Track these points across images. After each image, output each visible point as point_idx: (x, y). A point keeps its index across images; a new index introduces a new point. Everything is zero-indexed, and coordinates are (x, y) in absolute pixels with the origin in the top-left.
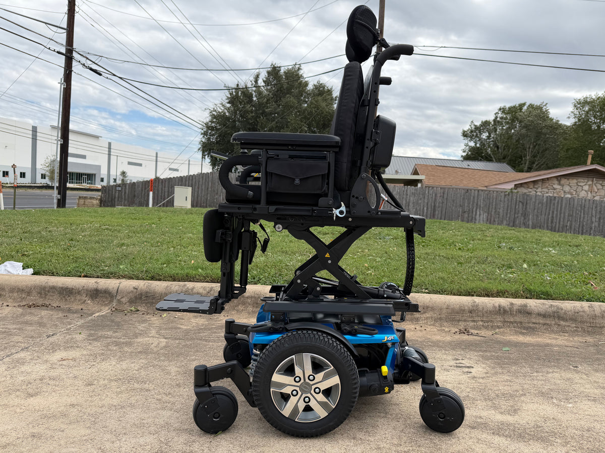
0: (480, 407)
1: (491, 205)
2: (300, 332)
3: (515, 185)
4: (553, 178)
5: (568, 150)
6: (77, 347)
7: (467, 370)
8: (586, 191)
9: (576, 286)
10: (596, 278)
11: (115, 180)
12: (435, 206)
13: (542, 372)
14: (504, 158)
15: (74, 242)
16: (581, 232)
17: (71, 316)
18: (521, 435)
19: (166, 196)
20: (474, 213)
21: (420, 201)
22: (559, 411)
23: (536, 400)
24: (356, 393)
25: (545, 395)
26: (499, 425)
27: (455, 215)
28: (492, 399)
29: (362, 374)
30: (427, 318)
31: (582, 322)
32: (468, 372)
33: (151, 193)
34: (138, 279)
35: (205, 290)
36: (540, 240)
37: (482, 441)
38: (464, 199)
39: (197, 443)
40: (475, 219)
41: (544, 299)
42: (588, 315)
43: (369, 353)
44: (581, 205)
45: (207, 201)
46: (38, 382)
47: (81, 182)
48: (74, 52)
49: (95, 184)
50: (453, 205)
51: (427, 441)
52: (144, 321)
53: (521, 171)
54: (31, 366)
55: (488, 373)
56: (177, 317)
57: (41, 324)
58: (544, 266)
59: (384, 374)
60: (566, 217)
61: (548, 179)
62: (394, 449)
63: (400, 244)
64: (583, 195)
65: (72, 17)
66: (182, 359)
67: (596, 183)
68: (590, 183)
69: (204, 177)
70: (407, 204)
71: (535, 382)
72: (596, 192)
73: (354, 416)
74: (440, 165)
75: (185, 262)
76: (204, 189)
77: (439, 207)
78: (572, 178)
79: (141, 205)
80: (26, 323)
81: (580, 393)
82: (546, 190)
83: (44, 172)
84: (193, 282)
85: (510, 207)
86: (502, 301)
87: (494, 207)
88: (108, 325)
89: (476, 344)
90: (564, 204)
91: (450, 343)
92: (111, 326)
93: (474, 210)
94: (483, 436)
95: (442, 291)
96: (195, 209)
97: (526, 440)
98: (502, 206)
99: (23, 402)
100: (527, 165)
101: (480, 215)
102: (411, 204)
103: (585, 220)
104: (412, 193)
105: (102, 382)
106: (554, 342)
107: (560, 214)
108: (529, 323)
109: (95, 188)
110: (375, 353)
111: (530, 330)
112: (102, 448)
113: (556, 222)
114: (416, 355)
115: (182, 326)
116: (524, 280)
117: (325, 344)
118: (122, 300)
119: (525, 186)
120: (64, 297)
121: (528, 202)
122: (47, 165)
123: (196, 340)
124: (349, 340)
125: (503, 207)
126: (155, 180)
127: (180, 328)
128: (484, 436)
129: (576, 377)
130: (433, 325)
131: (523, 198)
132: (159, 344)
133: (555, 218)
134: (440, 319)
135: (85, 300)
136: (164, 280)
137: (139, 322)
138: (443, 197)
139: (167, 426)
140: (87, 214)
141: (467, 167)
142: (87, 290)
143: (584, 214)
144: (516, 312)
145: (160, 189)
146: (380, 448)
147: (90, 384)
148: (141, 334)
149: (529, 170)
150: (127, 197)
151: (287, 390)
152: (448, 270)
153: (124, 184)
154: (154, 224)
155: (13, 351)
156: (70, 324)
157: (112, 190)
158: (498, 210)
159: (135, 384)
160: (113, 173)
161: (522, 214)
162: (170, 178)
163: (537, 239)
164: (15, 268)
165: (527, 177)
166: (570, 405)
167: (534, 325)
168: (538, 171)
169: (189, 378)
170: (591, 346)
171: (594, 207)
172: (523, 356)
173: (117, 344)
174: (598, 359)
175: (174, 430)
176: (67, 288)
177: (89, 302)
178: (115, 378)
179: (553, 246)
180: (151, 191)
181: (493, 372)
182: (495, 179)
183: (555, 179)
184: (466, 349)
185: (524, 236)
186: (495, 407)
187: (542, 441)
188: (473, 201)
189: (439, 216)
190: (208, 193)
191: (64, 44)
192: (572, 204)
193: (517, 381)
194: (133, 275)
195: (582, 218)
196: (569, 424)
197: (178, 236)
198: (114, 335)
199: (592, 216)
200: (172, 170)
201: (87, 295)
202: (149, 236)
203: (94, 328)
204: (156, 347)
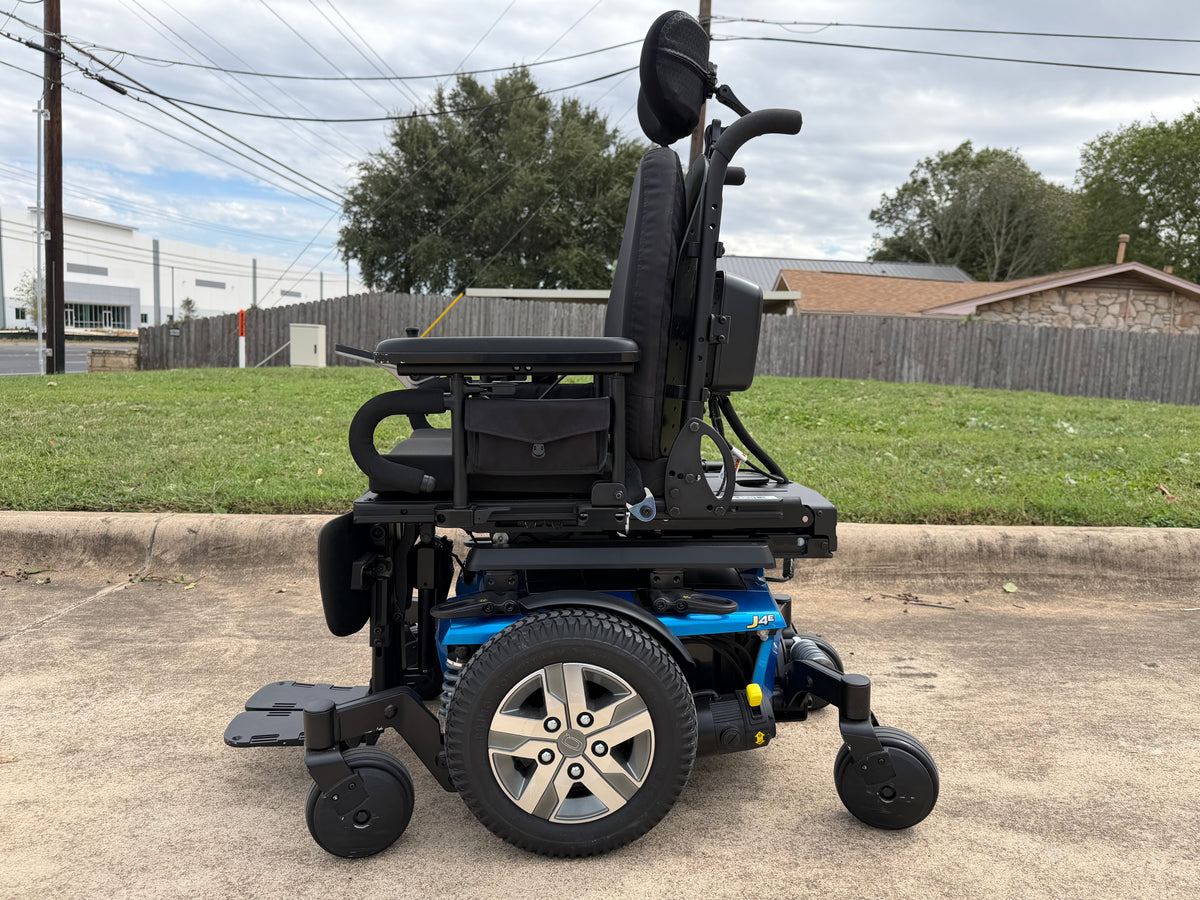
0: (963, 766)
1: (931, 348)
2: (554, 614)
3: (978, 307)
4: (1050, 292)
6: (53, 665)
7: (923, 681)
8: (1114, 316)
9: (1131, 496)
10: (1168, 480)
11: (171, 317)
12: (820, 352)
13: (1085, 680)
14: (952, 255)
15: (64, 439)
16: (1106, 392)
17: (47, 595)
18: (1063, 825)
19: (274, 345)
20: (898, 365)
21: (791, 345)
22: (1137, 765)
23: (1081, 742)
24: (690, 750)
25: (1101, 731)
26: (1012, 804)
27: (860, 371)
28: (986, 746)
29: (702, 703)
30: (827, 573)
31: (1152, 570)
32: (926, 686)
33: (242, 341)
34: (199, 512)
36: (1039, 410)
37: (979, 844)
38: (877, 337)
39: (318, 885)
40: (901, 377)
41: (1070, 524)
42: (1164, 555)
43: (717, 655)
44: (1107, 343)
47: (101, 325)
48: (63, 43)
49: (127, 327)
50: (856, 350)
51: (855, 853)
52: (209, 602)
53: (986, 279)
55: (969, 687)
56: (284, 590)
58: (1059, 459)
59: (753, 703)
60: (1078, 368)
61: (1041, 293)
62: (782, 874)
63: (760, 425)
64: (1110, 325)
67: (1135, 299)
68: (1123, 299)
69: (351, 304)
70: (767, 351)
71: (1074, 703)
72: (1134, 318)
73: (685, 800)
75: (303, 472)
76: (351, 330)
77: (829, 355)
78: (1089, 290)
79: (222, 363)
81: (1173, 723)
82: (1037, 316)
83: (20, 305)
84: (320, 513)
85: (968, 351)
86: (985, 531)
87: (937, 350)
88: (129, 614)
89: (935, 624)
90: (1073, 342)
91: (879, 624)
92: (135, 615)
93: (898, 358)
94: (980, 833)
95: (856, 516)
96: (332, 370)
97: (1076, 838)
98: (952, 348)
100: (996, 268)
101: (910, 368)
102: (773, 350)
103: (1114, 373)
104: (776, 327)
105: (100, 745)
106: (1097, 614)
107: (1067, 361)
108: (1041, 575)
110: (731, 655)
111: (1044, 589)
113: (1058, 379)
114: (822, 656)
115: (294, 610)
116: (1024, 488)
117: (616, 639)
118: (163, 557)
119: (996, 308)
120: (35, 555)
121: (1004, 339)
122: (26, 290)
124: (670, 627)
125: (956, 351)
126: (250, 314)
127: (290, 615)
128: (982, 832)
129: (1157, 687)
130: (841, 587)
131: (995, 333)
132: (241, 651)
133: (1055, 371)
134: (856, 574)
135: (82, 561)
136: (256, 513)
137: (200, 603)
138: (837, 335)
139: (246, 844)
140: (102, 382)
141: (880, 274)
142: (84, 538)
143: (1112, 361)
144: (1015, 554)
145: (261, 332)
146: (749, 876)
147: (72, 751)
148: (201, 631)
149: (1000, 278)
150: (192, 349)
151: (528, 751)
152: (863, 473)
153: (187, 321)
154: (244, 399)
156: (42, 613)
157: (162, 335)
158: (945, 357)
159: (179, 745)
160: (166, 303)
161: (992, 364)
162: (281, 307)
163: (1032, 409)
165: (999, 290)
166: (1158, 751)
167: (1053, 581)
168: (1020, 278)
170: (1177, 619)
171: (1131, 347)
172: (1039, 645)
173: (145, 654)
174: (1195, 648)
175: (263, 855)
176: (40, 536)
177: (91, 563)
178: (133, 733)
179: (1068, 421)
180: (242, 334)
181: (979, 683)
182: (938, 296)
183: (1055, 294)
184: (915, 635)
185: (1008, 403)
186: (997, 762)
187: (1112, 838)
188: (897, 341)
189: (830, 372)
190: (359, 339)
191: (42, 25)
192: (1089, 342)
193: (1034, 701)
194: (188, 502)
195: (1108, 370)
196: (1163, 794)
197: (292, 421)
198: (141, 634)
199: (1127, 364)
200: (285, 293)
201: (85, 548)
202: (230, 422)
203: (97, 621)
204: (234, 657)
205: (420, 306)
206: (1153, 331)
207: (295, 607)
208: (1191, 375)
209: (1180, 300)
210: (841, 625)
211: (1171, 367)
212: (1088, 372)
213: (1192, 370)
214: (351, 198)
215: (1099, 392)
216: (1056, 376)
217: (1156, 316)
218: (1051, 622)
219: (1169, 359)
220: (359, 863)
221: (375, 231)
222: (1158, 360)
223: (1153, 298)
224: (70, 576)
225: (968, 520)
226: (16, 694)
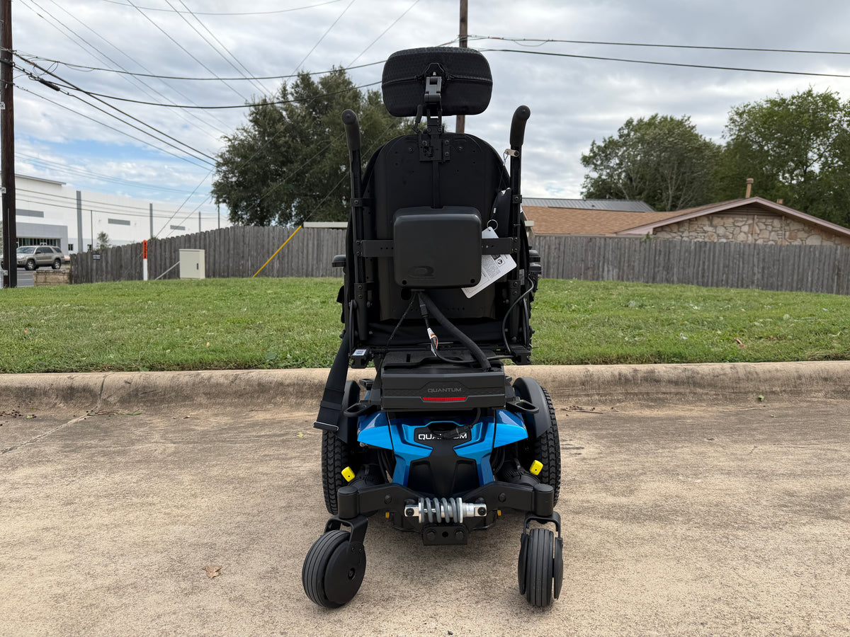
1: (622, 258)
3: (655, 229)
4: (702, 218)
5: (722, 179)
6: (48, 461)
7: (575, 451)
8: (745, 233)
9: (717, 346)
10: (743, 335)
11: (90, 246)
12: (548, 262)
13: (670, 448)
14: (640, 194)
15: (33, 329)
17: (36, 424)
18: (635, 516)
19: (168, 264)
20: (601, 269)
22: (685, 487)
23: (657, 478)
25: (670, 473)
26: (610, 507)
27: (575, 274)
28: (603, 481)
31: (723, 388)
32: (576, 454)
33: (145, 261)
34: (131, 371)
35: (227, 379)
37: (587, 526)
38: (586, 250)
39: (222, 557)
40: (603, 277)
41: (677, 362)
42: (730, 379)
44: (739, 251)
45: (228, 269)
48: (13, 56)
50: (572, 260)
52: (141, 425)
53: (663, 210)
55: (601, 453)
56: (189, 417)
58: (681, 325)
60: (721, 268)
61: (696, 218)
64: (742, 239)
65: (7, 3)
66: (198, 465)
67: (758, 222)
68: (750, 221)
69: (222, 234)
71: (659, 460)
72: (759, 234)
74: (554, 206)
75: (197, 345)
76: (223, 252)
77: (554, 263)
78: (728, 216)
79: (130, 278)
81: (712, 467)
82: (694, 234)
84: (210, 369)
85: (647, 259)
86: (624, 368)
87: (626, 259)
88: (91, 433)
89: (589, 422)
90: (717, 251)
92: (95, 433)
93: (600, 265)
94: (588, 521)
96: (210, 280)
97: (640, 521)
98: (637, 257)
100: (669, 201)
101: (608, 271)
103: (745, 271)
105: (86, 500)
106: (688, 414)
107: (713, 264)
108: (657, 393)
111: (660, 402)
112: (92, 573)
113: (708, 276)
115: (197, 428)
118: (109, 399)
119: (667, 229)
120: (24, 401)
121: (671, 251)
123: (218, 443)
125: (639, 259)
126: (150, 242)
127: (193, 430)
128: (590, 520)
129: (710, 450)
131: (665, 246)
132: (165, 450)
133: (706, 271)
135: (56, 404)
137: (135, 426)
138: (559, 250)
139: (179, 542)
140: (50, 292)
141: (591, 208)
142: (57, 389)
143: (743, 263)
144: (641, 380)
145: (158, 256)
147: (70, 503)
148: (139, 440)
149: (672, 208)
150: (109, 269)
153: (104, 250)
154: (152, 300)
156: (35, 434)
157: (87, 259)
158: (632, 263)
159: (133, 498)
160: (86, 236)
161: (664, 267)
162: (173, 238)
165: (668, 217)
166: (699, 481)
167: (665, 396)
169: (208, 487)
170: (734, 415)
171: (755, 253)
172: (648, 431)
173: (105, 454)
174: (739, 429)
175: (189, 546)
176: (27, 389)
177: (62, 405)
178: (104, 493)
179: (696, 302)
180: (145, 257)
181: (608, 451)
182: (627, 222)
183: (706, 219)
185: (662, 292)
186: (607, 489)
187: (660, 520)
188: (599, 254)
189: (555, 274)
190: (229, 258)
192: (728, 251)
193: (637, 459)
194: (123, 365)
195: (741, 269)
196: (694, 500)
197: (187, 314)
198: (100, 443)
199: (754, 265)
200: (173, 227)
201: (57, 396)
202: (145, 316)
203: (71, 437)
204: (161, 453)
205: (271, 235)
206: (771, 243)
207: (197, 426)
208: (796, 272)
209: (788, 222)
211: (783, 267)
212: (728, 271)
213: (796, 268)
214: (220, 160)
215: (736, 285)
216: (707, 274)
217: (773, 233)
218: (659, 419)
219: (781, 261)
221: (238, 184)
222: (774, 262)
223: (770, 221)
224: (47, 413)
225: (615, 362)
226: (27, 477)
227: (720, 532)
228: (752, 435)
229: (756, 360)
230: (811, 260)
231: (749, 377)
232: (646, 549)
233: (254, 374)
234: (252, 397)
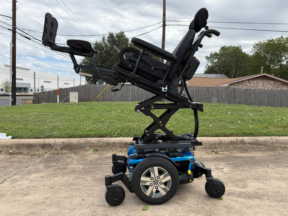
0: (230, 186)
1: (219, 94)
2: (152, 157)
3: (229, 84)
5: (251, 67)
6: (41, 171)
7: (221, 170)
8: (261, 86)
9: (263, 130)
10: (271, 126)
11: (38, 90)
12: (193, 96)
13: (254, 169)
14: (223, 72)
15: (28, 122)
16: (260, 105)
17: (34, 157)
18: (249, 196)
20: (211, 98)
22: (264, 185)
23: (253, 181)
24: (178, 183)
25: (257, 179)
26: (240, 193)
27: (203, 100)
28: (234, 182)
29: (180, 174)
31: (268, 146)
32: (222, 171)
34: (63, 138)
35: (96, 141)
36: (244, 109)
38: (206, 92)
39: (109, 211)
40: (212, 101)
41: (250, 136)
42: (270, 142)
43: (181, 165)
44: (259, 92)
46: (27, 189)
47: (21, 92)
48: (16, 29)
49: (28, 93)
50: (201, 95)
51: (210, 202)
52: (69, 158)
53: (231, 78)
54: (21, 182)
55: (230, 171)
56: (84, 154)
57: (20, 162)
58: (248, 121)
59: (189, 174)
60: (253, 98)
61: (244, 80)
62: (196, 206)
63: (182, 115)
64: (260, 88)
65: (15, 12)
66: (92, 174)
67: (265, 82)
68: (263, 82)
69: (84, 87)
71: (252, 173)
72: (266, 86)
75: (84, 128)
76: (84, 93)
77: (195, 96)
78: (255, 80)
80: (13, 162)
81: (272, 177)
82: (243, 86)
84: (90, 138)
85: (227, 95)
86: (232, 138)
87: (220, 95)
89: (223, 158)
90: (252, 92)
91: (212, 158)
92: (54, 161)
93: (211, 97)
94: (233, 198)
95: (205, 135)
97: (252, 199)
98: (224, 94)
99: (22, 198)
100: (233, 74)
101: (214, 99)
103: (262, 99)
105: (57, 187)
106: (257, 155)
107: (250, 97)
108: (245, 147)
109: (28, 94)
110: (184, 165)
111: (246, 151)
113: (248, 101)
114: (201, 165)
115: (88, 159)
116: (241, 128)
117: (162, 161)
118: (57, 148)
119: (234, 84)
120: (29, 148)
121: (236, 92)
122: (4, 84)
123: (96, 165)
124: (173, 160)
126: (60, 90)
127: (88, 160)
128: (234, 198)
129: (269, 170)
130: (203, 151)
131: (233, 90)
132: (79, 168)
133: (248, 99)
134: (206, 148)
135: (39, 149)
136: (76, 138)
137: (67, 158)
138: (197, 92)
139: (93, 204)
141: (206, 77)
142: (40, 145)
143: (261, 96)
144: (239, 143)
145: (62, 94)
146: (190, 207)
147: (52, 188)
148: (70, 164)
149: (235, 77)
150: (46, 98)
151: (148, 184)
152: (206, 126)
153: (43, 92)
154: (64, 111)
155: (11, 175)
156: (34, 161)
157: (39, 95)
158: (222, 96)
159: (73, 186)
160: (37, 87)
161: (233, 98)
162: (67, 88)
163: (242, 109)
164: (3, 136)
165: (234, 80)
166: (268, 182)
167: (247, 148)
168: (239, 77)
169: (97, 182)
170: (273, 156)
171: (265, 93)
172: (245, 162)
173: (59, 169)
174: (277, 162)
175: (97, 206)
176: (30, 144)
177: (41, 150)
178: (63, 184)
179: (250, 112)
180: (58, 95)
181: (233, 170)
182: (220, 82)
183: (247, 81)
184: (219, 161)
185: (237, 108)
186: (236, 185)
187: (259, 198)
188: (211, 93)
189: (196, 100)
190: (86, 95)
191: (12, 25)
192: (255, 92)
193: (244, 173)
194: (61, 136)
195: (260, 98)
196: (269, 190)
198: (57, 165)
199: (265, 97)
200: (65, 84)
201: (40, 147)
202: (63, 117)
203: (47, 162)
204: (78, 169)
205: (100, 87)
206: (270, 89)
207: (88, 158)
208: (279, 99)
209: (276, 82)
210: (203, 159)
211: (275, 97)
212: (256, 99)
213: (280, 98)
214: (82, 62)
215: (258, 103)
217: (271, 86)
218: (247, 157)
219: (274, 96)
220: (116, 207)
222: (272, 96)
223: (270, 81)
225: (229, 136)
226: (36, 178)
227: (282, 203)
228: (282, 164)
229: (279, 136)
230: (285, 95)
231: (277, 142)
232: (257, 210)
233: (106, 139)
234: (105, 147)
